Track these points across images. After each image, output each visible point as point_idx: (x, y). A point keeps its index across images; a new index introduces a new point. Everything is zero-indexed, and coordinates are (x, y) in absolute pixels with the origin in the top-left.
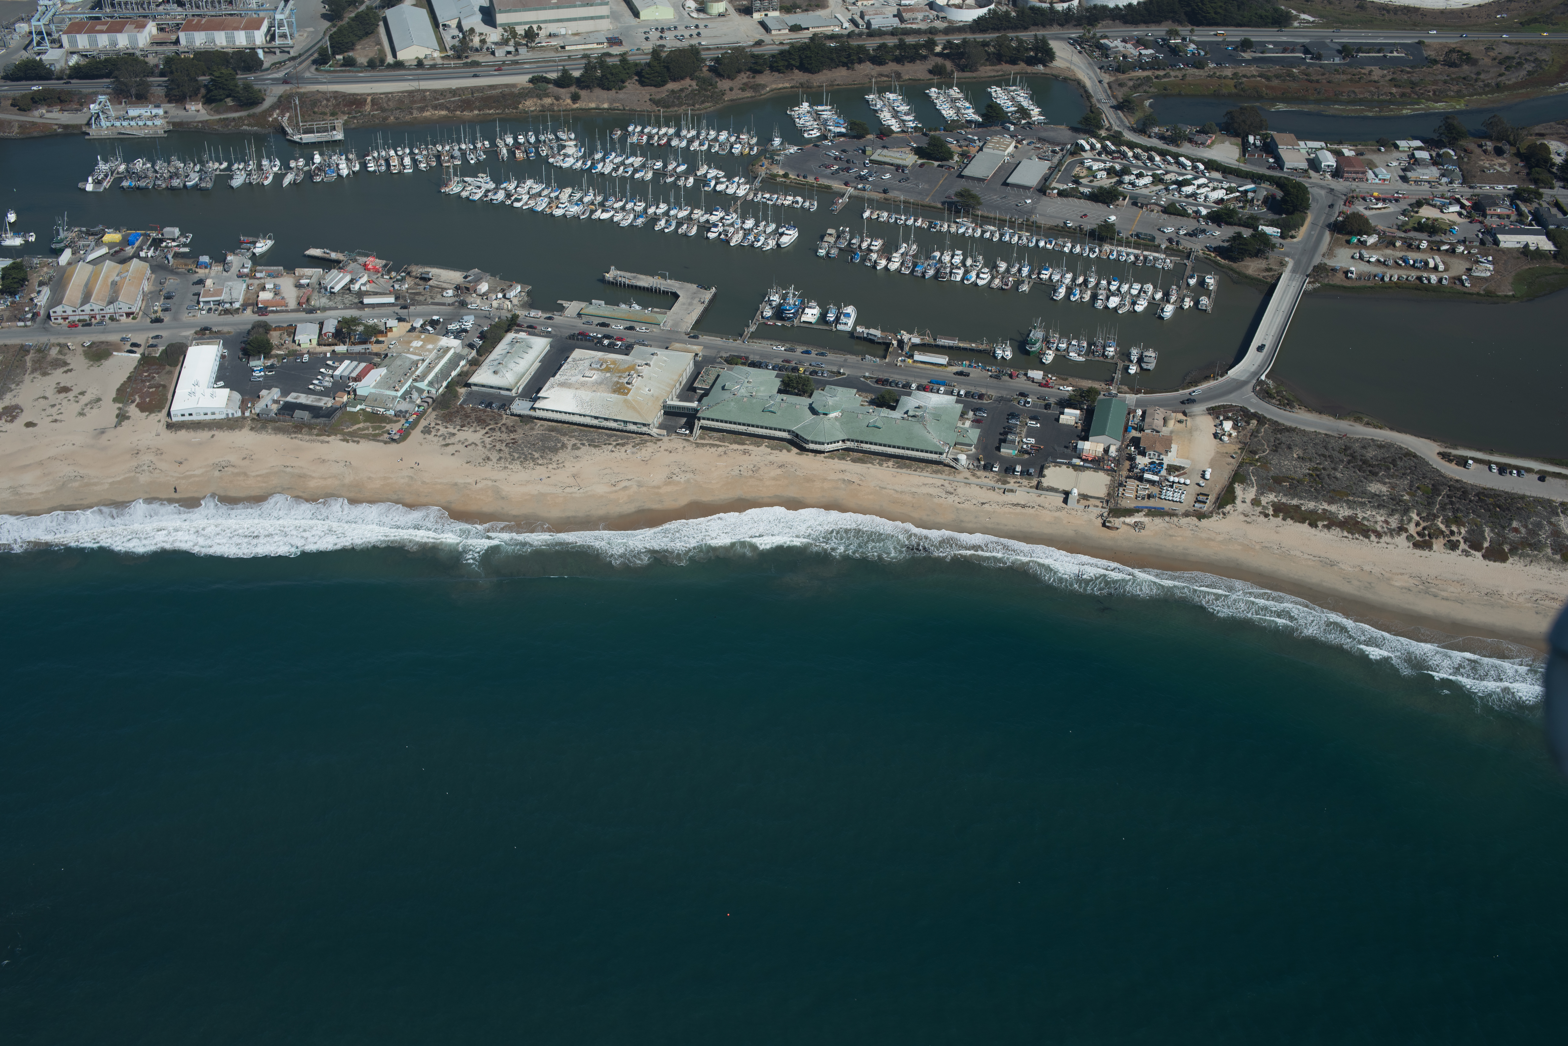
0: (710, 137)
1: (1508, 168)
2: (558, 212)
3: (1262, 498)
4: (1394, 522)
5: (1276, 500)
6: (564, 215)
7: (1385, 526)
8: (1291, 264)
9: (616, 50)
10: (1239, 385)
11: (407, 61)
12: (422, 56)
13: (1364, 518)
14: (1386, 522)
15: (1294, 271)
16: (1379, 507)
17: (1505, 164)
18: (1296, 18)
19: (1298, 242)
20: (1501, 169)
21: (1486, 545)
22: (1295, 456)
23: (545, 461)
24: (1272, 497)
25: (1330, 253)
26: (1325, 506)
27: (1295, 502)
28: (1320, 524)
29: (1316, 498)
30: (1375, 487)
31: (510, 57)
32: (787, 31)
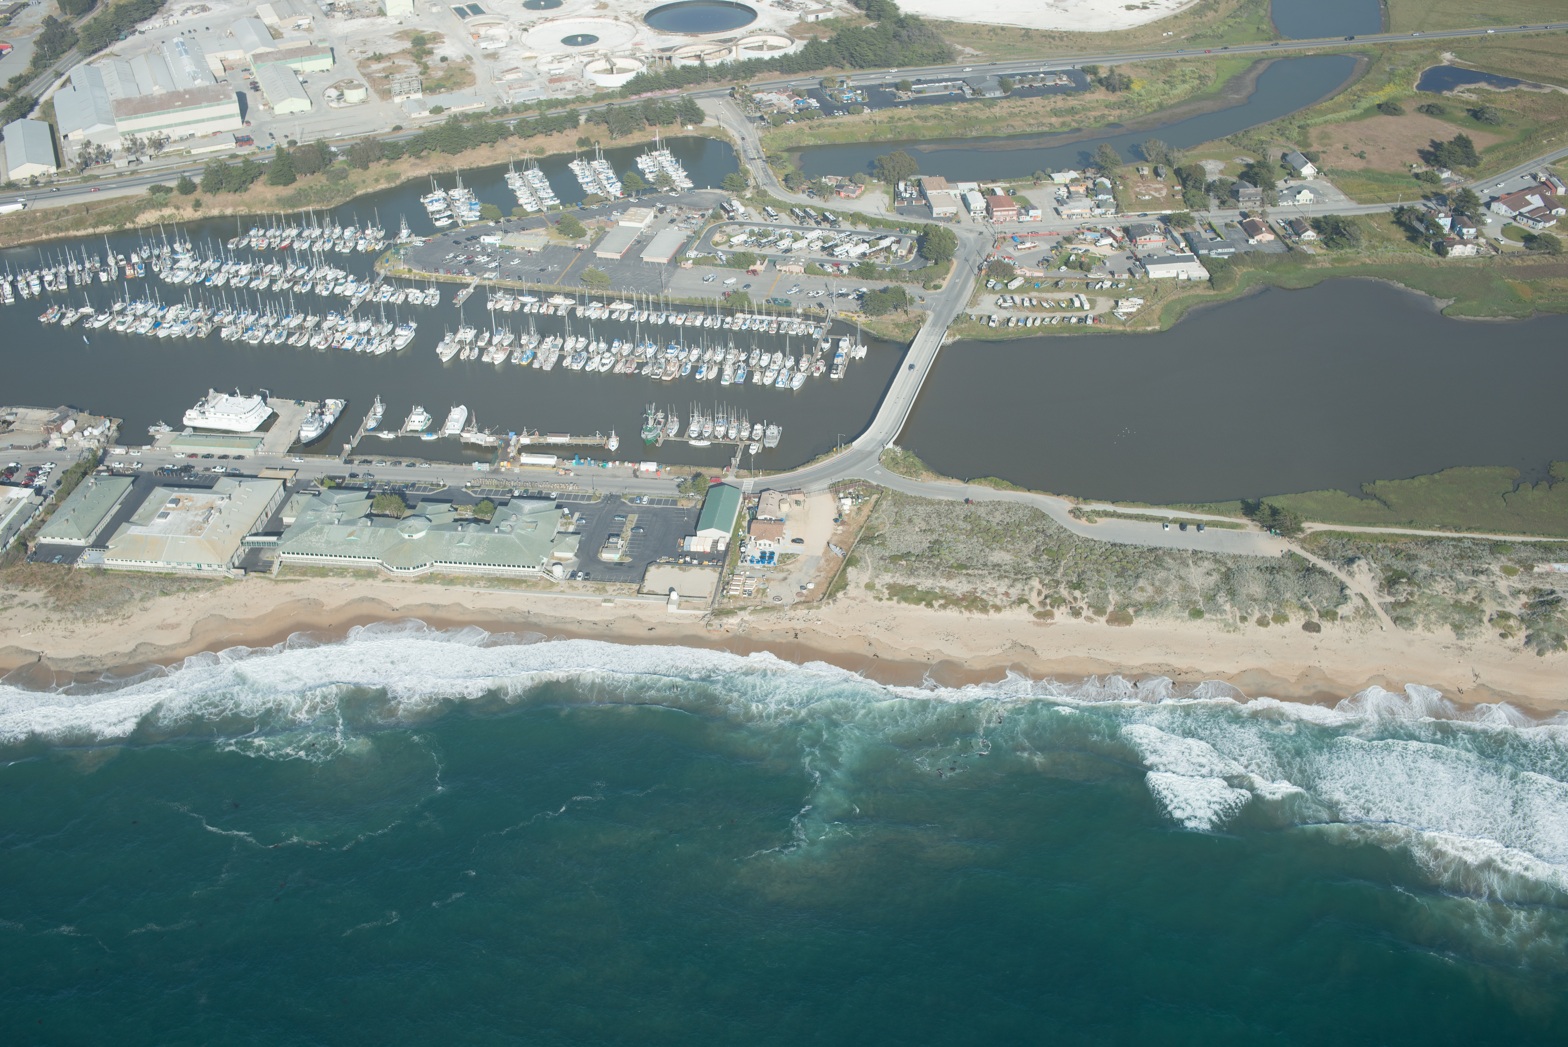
0: (335, 236)
1: (1164, 193)
2: (162, 333)
3: (877, 581)
4: (1014, 592)
5: (891, 581)
6: (169, 336)
7: (1005, 598)
8: (931, 316)
9: (245, 150)
10: (864, 455)
11: (21, 180)
12: (37, 174)
13: (984, 592)
14: (1007, 594)
15: (934, 324)
16: (1000, 577)
17: (1161, 189)
18: (961, 53)
19: (941, 294)
20: (1157, 195)
21: (1110, 609)
22: (917, 529)
23: (110, 617)
24: (887, 578)
25: (973, 301)
26: (944, 583)
27: (911, 582)
28: (936, 604)
29: (934, 575)
30: (998, 556)
31: (133, 167)
32: (426, 113)
